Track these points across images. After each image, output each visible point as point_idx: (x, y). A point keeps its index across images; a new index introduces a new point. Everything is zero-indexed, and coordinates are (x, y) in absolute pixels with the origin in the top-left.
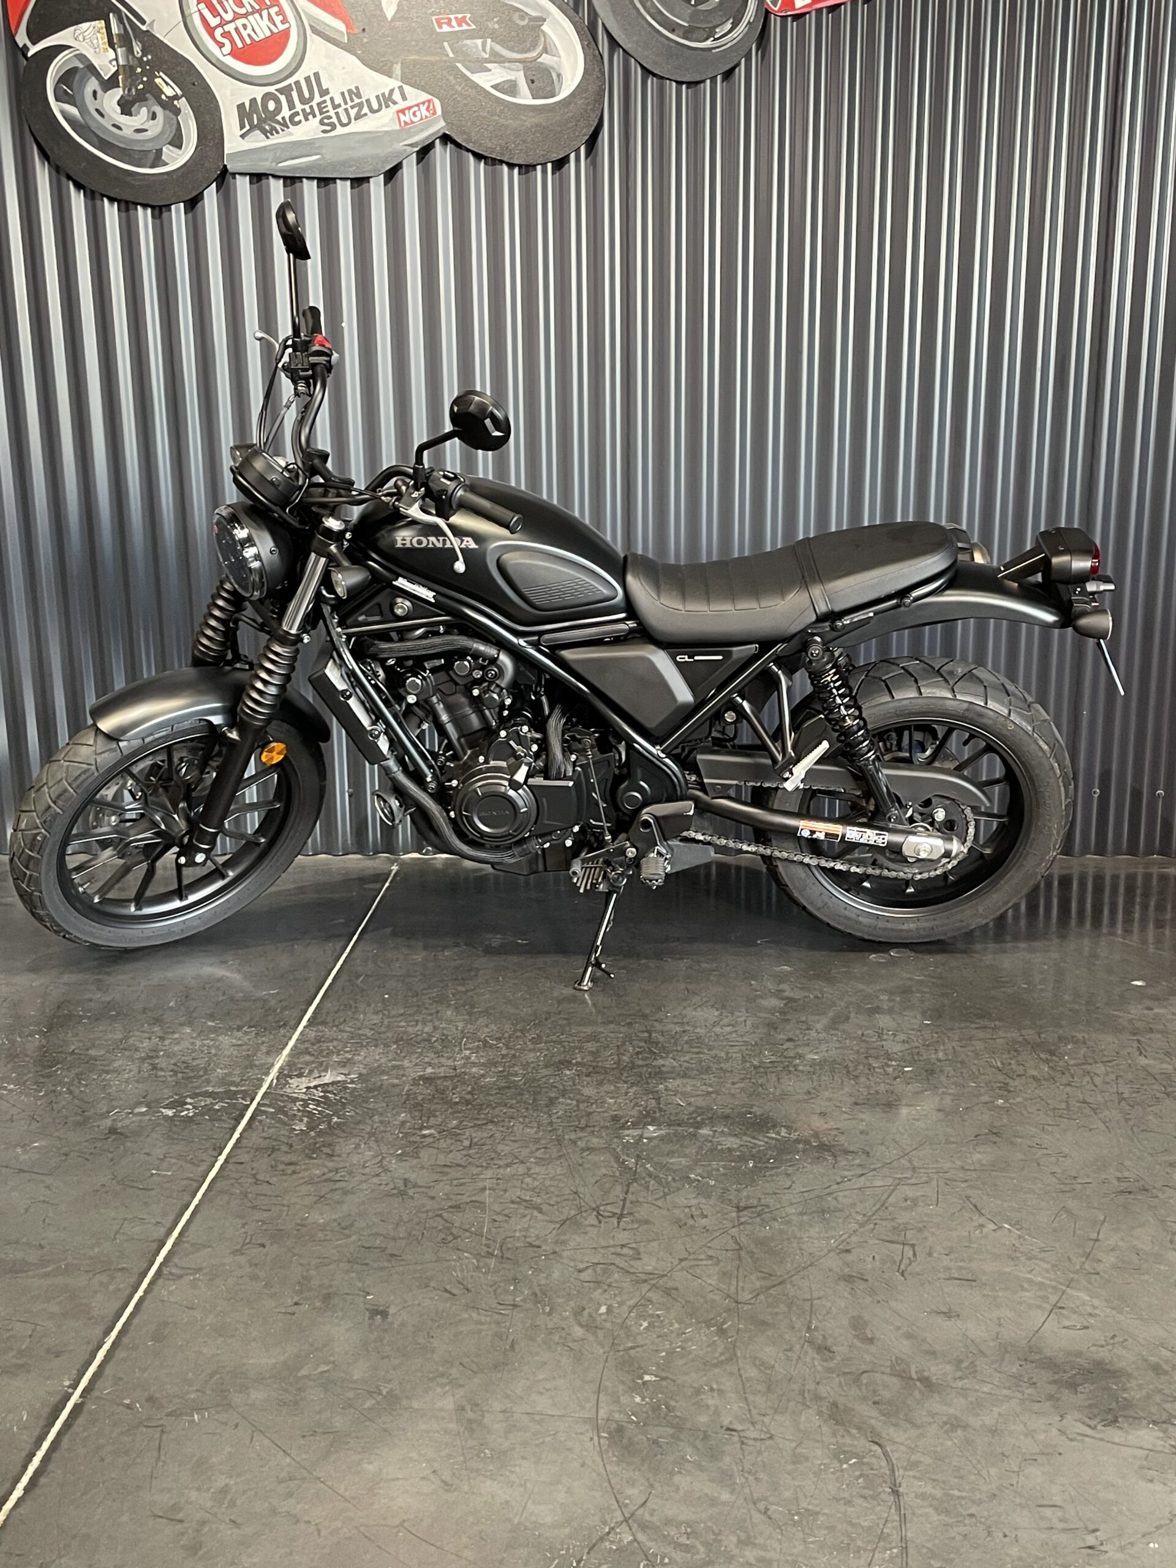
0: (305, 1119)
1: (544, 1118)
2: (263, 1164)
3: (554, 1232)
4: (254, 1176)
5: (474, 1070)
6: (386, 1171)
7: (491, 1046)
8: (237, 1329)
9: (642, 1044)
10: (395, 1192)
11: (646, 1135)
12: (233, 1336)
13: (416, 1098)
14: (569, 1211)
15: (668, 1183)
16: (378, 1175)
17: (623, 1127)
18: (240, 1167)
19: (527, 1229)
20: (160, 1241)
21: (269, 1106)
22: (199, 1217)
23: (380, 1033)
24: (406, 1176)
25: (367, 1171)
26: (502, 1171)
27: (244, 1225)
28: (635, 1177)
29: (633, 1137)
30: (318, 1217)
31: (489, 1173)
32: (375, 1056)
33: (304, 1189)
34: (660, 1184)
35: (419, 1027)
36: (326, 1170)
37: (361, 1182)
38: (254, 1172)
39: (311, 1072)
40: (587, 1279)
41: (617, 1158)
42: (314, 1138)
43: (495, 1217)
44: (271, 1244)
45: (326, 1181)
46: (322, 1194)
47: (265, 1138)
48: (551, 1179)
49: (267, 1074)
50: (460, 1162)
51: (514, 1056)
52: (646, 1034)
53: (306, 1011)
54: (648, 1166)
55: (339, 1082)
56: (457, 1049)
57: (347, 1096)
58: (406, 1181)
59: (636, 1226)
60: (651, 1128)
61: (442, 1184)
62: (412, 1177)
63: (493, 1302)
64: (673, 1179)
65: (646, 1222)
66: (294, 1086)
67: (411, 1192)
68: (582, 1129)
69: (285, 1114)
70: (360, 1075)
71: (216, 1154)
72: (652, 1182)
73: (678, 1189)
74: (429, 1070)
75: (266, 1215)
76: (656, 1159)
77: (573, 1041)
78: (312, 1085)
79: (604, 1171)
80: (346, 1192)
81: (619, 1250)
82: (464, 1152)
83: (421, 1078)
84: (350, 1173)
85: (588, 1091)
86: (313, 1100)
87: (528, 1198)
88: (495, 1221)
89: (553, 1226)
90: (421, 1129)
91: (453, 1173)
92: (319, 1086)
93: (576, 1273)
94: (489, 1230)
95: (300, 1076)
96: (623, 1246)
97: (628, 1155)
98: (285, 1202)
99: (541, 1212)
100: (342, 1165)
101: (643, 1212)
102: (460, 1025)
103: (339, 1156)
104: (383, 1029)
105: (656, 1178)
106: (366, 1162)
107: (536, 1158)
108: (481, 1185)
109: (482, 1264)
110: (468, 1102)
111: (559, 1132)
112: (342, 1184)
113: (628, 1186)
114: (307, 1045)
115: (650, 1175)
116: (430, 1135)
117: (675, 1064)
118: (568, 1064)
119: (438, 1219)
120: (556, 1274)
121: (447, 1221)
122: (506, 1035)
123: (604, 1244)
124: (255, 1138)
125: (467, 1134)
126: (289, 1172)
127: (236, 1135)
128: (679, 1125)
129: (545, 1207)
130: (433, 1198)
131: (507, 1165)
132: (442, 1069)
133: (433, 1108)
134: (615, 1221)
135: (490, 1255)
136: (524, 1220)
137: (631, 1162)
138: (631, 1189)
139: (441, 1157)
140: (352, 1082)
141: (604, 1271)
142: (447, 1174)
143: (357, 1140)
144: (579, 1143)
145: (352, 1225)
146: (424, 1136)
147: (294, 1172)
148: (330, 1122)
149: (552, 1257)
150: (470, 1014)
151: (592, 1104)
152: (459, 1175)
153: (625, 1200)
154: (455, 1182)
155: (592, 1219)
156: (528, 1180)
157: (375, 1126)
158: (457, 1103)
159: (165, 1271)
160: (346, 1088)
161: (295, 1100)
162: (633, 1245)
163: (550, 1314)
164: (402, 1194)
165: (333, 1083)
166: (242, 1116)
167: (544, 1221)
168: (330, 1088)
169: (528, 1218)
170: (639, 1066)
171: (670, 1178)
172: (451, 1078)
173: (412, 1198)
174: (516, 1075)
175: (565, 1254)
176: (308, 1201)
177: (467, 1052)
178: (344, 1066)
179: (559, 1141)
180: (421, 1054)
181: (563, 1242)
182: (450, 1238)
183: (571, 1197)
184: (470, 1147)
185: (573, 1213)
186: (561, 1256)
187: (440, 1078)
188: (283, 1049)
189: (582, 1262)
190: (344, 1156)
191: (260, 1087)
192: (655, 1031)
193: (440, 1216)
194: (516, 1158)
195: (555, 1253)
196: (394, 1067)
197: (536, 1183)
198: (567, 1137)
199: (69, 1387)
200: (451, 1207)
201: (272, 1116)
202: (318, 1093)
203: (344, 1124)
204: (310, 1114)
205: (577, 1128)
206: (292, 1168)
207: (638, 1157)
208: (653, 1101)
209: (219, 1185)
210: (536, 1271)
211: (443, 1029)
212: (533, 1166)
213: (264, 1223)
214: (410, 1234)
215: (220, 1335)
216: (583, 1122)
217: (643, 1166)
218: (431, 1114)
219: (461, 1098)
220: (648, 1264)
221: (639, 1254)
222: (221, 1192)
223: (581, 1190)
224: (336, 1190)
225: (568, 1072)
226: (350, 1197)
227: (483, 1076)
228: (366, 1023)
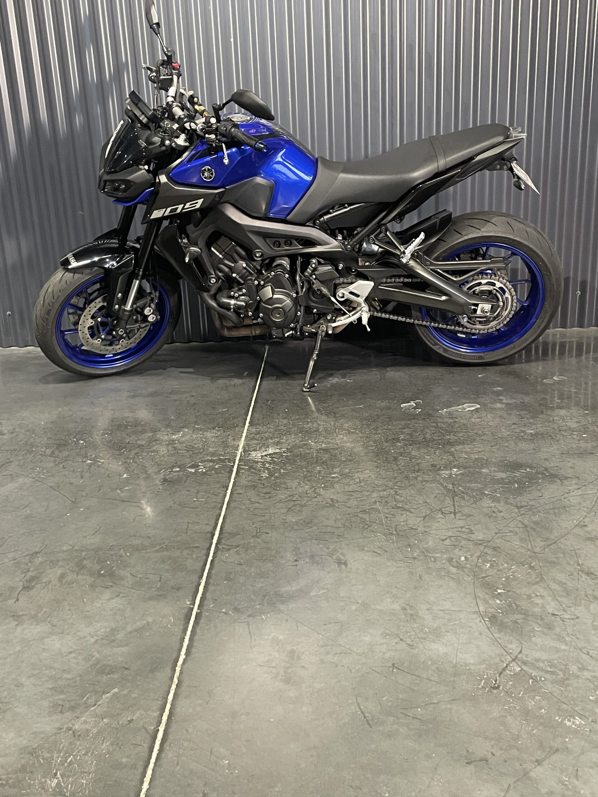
0: (266, 471)
1: (395, 467)
2: (252, 493)
3: (422, 522)
4: (249, 500)
5: (348, 444)
6: (320, 495)
7: (353, 433)
8: (269, 574)
9: (434, 429)
10: (328, 505)
11: (453, 473)
12: (268, 577)
13: (322, 459)
14: (425, 511)
15: (474, 496)
16: (316, 497)
17: (439, 469)
18: (240, 496)
19: (406, 521)
20: (211, 533)
21: (245, 466)
22: (228, 521)
23: (290, 428)
24: (331, 497)
25: (309, 495)
26: (382, 493)
27: (253, 524)
28: (455, 494)
29: (447, 474)
30: (292, 518)
31: (375, 495)
32: (292, 439)
33: (279, 505)
34: (470, 496)
35: (310, 424)
36: (287, 495)
37: (308, 501)
38: (249, 498)
39: (260, 448)
40: (448, 544)
41: (442, 485)
42: (274, 480)
43: (387, 516)
44: (272, 532)
45: (289, 501)
46: (289, 507)
47: (248, 481)
48: (410, 496)
49: (238, 450)
50: (357, 489)
51: (367, 437)
52: (434, 424)
53: (246, 419)
54: (460, 488)
55: (277, 453)
56: (335, 435)
57: (284, 459)
58: (332, 500)
59: (465, 517)
60: (455, 470)
61: (352, 500)
62: (335, 497)
63: (401, 557)
64: (477, 494)
65: (470, 515)
66: (254, 455)
67: (337, 505)
68: (418, 471)
69: (254, 469)
70: (287, 449)
71: (225, 489)
72: (466, 496)
73: (481, 499)
74: (324, 445)
75: (263, 518)
76: (463, 485)
77: (396, 429)
78: (263, 454)
79: (437, 491)
80: (302, 506)
81: (460, 529)
82: (358, 485)
83: (321, 449)
84: (301, 497)
85: (413, 453)
86: (267, 462)
87: (401, 506)
88: (387, 517)
89: (420, 519)
90: (330, 474)
91: (356, 495)
92: (268, 455)
93: (442, 542)
94: (386, 522)
95: (254, 450)
96: (462, 527)
97: (447, 483)
98: (271, 512)
99: (411, 512)
100: (295, 493)
101: (466, 511)
102: (332, 423)
103: (291, 488)
104: (291, 426)
105: (467, 493)
106: (306, 491)
107: (398, 486)
108: (373, 500)
109: (389, 539)
110: (350, 460)
111: (406, 473)
112: (299, 502)
113: (453, 498)
114: (253, 435)
115: (463, 493)
116: (337, 477)
117: (456, 438)
118: (398, 440)
119: (356, 517)
120: (431, 543)
121: (362, 518)
122: (359, 427)
123: (451, 527)
124: (244, 481)
125: (356, 476)
126: (268, 497)
127: (232, 480)
128: (470, 468)
129: (412, 510)
130: (350, 507)
131: (384, 490)
132: (330, 445)
133: (333, 463)
134: (453, 515)
135: (392, 534)
136: (403, 516)
137: (450, 487)
138: (455, 499)
139: (346, 487)
140: (284, 452)
141: (456, 540)
142: (352, 496)
143: (298, 481)
144: (419, 478)
145: (312, 522)
146: (333, 478)
147: (270, 498)
148: (280, 472)
149: (426, 533)
150: (335, 417)
151: (418, 459)
152: (359, 496)
153: (454, 505)
154: (358, 499)
155: (440, 515)
156: (397, 497)
157: (305, 473)
158: (344, 461)
159: (220, 547)
160: (282, 456)
161: (257, 462)
162: (467, 527)
163: (434, 562)
164: (331, 506)
165: (274, 453)
166: (232, 471)
167: (414, 516)
168: (274, 456)
169: (405, 515)
170: (437, 440)
171: (475, 494)
172: (337, 449)
173: (339, 508)
174: (372, 446)
175: (432, 532)
176: (283, 511)
177: (341, 436)
178: (277, 445)
179: (407, 478)
180: (316, 438)
181: (428, 526)
182: (366, 526)
183: (424, 504)
184: (360, 482)
185: (428, 512)
186: (431, 534)
187: (331, 449)
188: (241, 437)
189: (443, 536)
190: (294, 488)
191: (236, 456)
192: (439, 422)
193: (357, 516)
194: (387, 486)
195: (426, 532)
196: (305, 445)
197: (403, 499)
198: (411, 475)
199: (190, 604)
200: (361, 511)
201: (249, 470)
202: (269, 459)
203: (288, 473)
204: (268, 469)
205: (414, 471)
206: (269, 495)
207: (453, 484)
208: (451, 457)
209: (233, 505)
210: (420, 541)
211: (323, 425)
212: (398, 490)
213: (263, 522)
214: (344, 525)
215: (261, 577)
216: (417, 467)
217: (457, 488)
218: (333, 467)
219: (346, 459)
220: (479, 535)
221: (472, 531)
222: (235, 508)
223: (428, 501)
224: (296, 505)
225: (399, 444)
226: (304, 508)
227: (354, 447)
228: (280, 423)
